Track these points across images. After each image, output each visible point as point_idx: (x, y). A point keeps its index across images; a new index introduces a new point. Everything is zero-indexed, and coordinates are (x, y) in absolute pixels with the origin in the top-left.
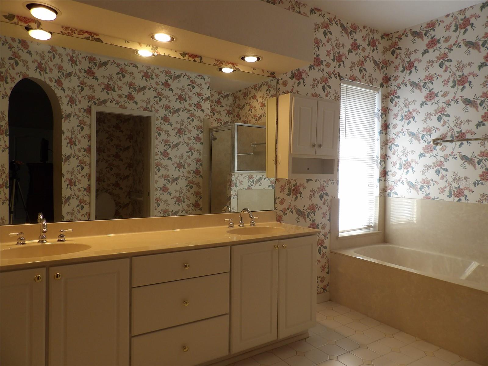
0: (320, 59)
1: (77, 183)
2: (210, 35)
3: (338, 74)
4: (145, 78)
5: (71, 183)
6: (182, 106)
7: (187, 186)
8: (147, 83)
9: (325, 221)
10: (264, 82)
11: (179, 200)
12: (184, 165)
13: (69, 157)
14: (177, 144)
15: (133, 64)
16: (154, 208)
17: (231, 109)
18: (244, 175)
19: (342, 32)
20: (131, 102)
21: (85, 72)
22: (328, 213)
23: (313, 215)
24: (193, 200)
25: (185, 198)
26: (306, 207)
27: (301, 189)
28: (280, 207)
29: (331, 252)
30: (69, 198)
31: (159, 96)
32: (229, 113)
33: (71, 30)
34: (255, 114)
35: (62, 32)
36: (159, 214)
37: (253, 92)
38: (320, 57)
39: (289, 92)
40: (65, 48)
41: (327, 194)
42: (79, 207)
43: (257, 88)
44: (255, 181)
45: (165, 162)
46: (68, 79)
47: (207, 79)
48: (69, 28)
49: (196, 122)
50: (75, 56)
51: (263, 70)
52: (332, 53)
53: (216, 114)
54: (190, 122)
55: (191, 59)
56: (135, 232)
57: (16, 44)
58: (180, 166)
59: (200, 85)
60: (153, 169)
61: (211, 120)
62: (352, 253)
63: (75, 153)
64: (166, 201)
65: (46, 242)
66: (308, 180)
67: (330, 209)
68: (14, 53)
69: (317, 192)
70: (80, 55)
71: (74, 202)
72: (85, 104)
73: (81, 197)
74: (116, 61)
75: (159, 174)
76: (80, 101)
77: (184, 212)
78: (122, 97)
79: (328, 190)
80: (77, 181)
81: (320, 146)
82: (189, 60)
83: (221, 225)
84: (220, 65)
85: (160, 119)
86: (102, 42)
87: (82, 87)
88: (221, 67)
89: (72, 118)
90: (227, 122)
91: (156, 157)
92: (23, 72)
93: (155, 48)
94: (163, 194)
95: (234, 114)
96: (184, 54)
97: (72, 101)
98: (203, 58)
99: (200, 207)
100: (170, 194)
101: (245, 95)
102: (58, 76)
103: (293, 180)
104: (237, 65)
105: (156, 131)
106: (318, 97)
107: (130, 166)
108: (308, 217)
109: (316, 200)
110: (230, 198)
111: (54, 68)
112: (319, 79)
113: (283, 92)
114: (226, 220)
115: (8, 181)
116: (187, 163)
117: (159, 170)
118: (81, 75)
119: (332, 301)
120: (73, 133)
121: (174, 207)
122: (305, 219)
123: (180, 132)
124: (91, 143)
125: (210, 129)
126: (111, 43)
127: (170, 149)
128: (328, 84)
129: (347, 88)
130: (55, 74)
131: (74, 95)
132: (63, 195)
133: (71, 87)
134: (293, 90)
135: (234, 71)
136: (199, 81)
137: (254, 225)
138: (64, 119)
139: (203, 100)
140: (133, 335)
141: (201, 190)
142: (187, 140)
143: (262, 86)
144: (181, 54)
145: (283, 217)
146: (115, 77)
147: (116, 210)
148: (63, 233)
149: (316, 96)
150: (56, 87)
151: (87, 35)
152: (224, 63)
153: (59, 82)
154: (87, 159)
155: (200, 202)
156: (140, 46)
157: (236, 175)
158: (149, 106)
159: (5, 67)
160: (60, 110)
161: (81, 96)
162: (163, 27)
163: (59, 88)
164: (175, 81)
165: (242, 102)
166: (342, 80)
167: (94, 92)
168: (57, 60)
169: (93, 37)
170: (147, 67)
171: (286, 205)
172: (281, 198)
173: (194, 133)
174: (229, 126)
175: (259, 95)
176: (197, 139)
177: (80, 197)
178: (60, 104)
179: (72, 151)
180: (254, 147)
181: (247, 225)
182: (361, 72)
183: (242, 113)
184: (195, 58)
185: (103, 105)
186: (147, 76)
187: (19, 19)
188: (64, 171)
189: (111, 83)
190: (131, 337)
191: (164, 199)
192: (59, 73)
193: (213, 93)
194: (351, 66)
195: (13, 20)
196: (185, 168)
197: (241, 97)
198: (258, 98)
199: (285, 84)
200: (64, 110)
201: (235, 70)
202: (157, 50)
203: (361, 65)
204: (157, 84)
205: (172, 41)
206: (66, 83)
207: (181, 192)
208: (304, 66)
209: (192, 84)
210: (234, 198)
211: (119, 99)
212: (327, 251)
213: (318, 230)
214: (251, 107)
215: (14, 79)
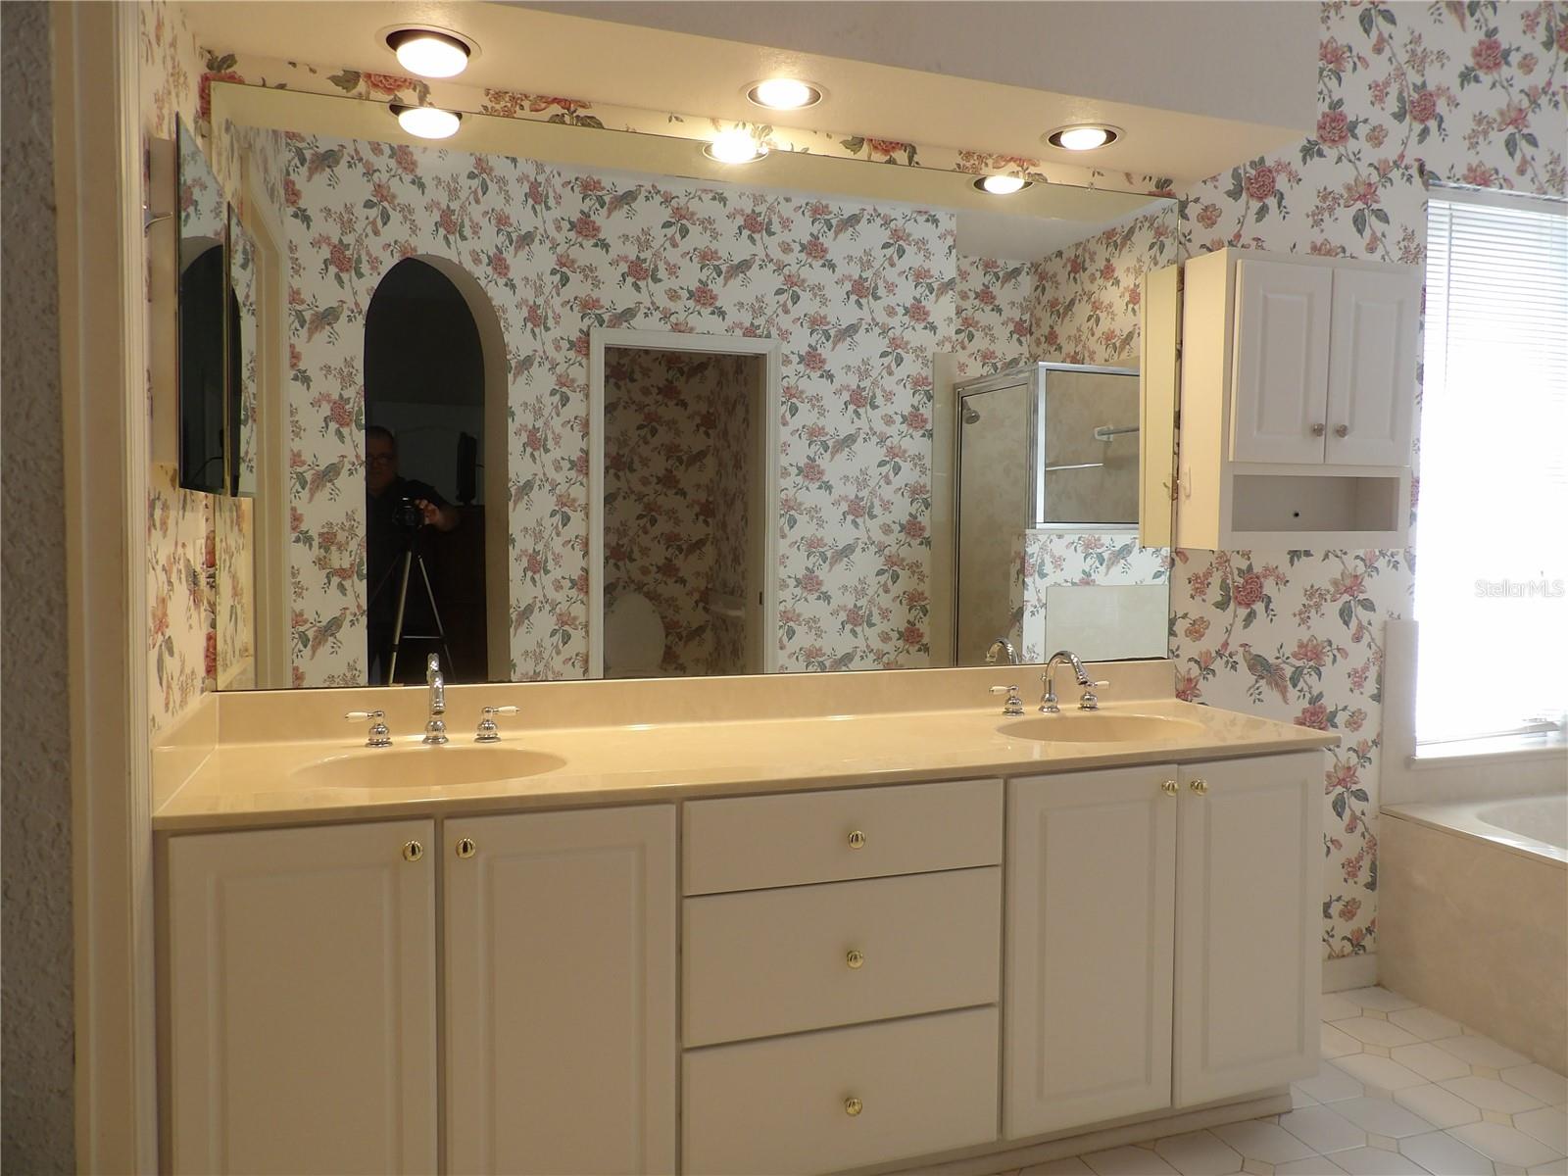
0: (1346, 118)
1: (550, 565)
2: (939, 69)
3: (1416, 165)
4: (749, 233)
5: (536, 565)
6: (865, 314)
7: (880, 573)
8: (753, 250)
9: (1362, 701)
10: (1141, 219)
11: (855, 619)
12: (872, 506)
13: (528, 487)
14: (850, 440)
15: (711, 191)
16: (778, 645)
17: (1026, 317)
18: (1068, 538)
19: (1438, 9)
20: (706, 311)
21: (573, 226)
22: (1372, 673)
23: (1313, 679)
24: (899, 618)
25: (875, 611)
26: (1288, 651)
27: (1269, 587)
28: (1190, 648)
29: (1383, 812)
30: (529, 609)
31: (792, 288)
32: (1021, 330)
33: (513, 99)
34: (1109, 329)
35: (485, 108)
36: (792, 664)
37: (1102, 253)
38: (1345, 111)
39: (1226, 244)
40: (514, 160)
41: (1368, 605)
42: (556, 638)
43: (1117, 239)
44: (1106, 555)
45: (812, 496)
46: (523, 254)
47: (947, 223)
48: (506, 93)
49: (911, 367)
50: (543, 181)
51: (1128, 175)
52: (1393, 90)
53: (978, 335)
54: (889, 367)
55: (878, 156)
56: (700, 719)
57: (383, 162)
58: (857, 510)
59: (921, 244)
60: (774, 519)
61: (962, 356)
62: (1467, 820)
63: (544, 474)
64: (815, 620)
65: (445, 742)
66: (1294, 555)
67: (1381, 656)
68: (378, 187)
69: (1328, 597)
70: (556, 176)
71: (544, 622)
72: (571, 325)
73: (563, 607)
74: (662, 188)
75: (794, 535)
76: (557, 318)
77: (872, 656)
78: (679, 297)
79: (1372, 588)
80: (552, 557)
81: (1342, 432)
82: (872, 159)
83: (982, 705)
84: (976, 170)
85: (795, 359)
86: (600, 125)
87: (563, 275)
88: (980, 177)
89: (535, 369)
90: (1015, 362)
91: (784, 483)
92: (403, 240)
93: (764, 129)
94: (806, 600)
95: (1038, 333)
96: (856, 143)
97: (535, 318)
98: (918, 151)
99: (924, 641)
100: (827, 597)
101: (1077, 267)
102: (497, 246)
103: (1238, 553)
104: (1034, 165)
105: (784, 399)
106: (1337, 254)
107: (707, 511)
108: (1295, 686)
109: (1327, 625)
110: (1020, 612)
111: (484, 222)
112: (1340, 190)
113: (1203, 246)
114: (994, 688)
115: (365, 559)
116: (881, 500)
117: (792, 522)
118: (560, 238)
119: (1384, 987)
120: (538, 413)
121: (837, 642)
122: (1283, 692)
123: (859, 400)
124: (588, 444)
125: (955, 387)
126: (628, 128)
127: (827, 456)
128: (1375, 206)
129: (1454, 213)
130: (489, 239)
131: (540, 301)
132: (513, 601)
133: (533, 277)
134: (1238, 236)
135: (1027, 184)
136: (920, 229)
137: (1092, 708)
138: (512, 372)
139: (931, 293)
140: (687, 1046)
141: (925, 588)
142: (879, 426)
143: (1133, 233)
144: (847, 144)
145: (1202, 684)
146: (659, 236)
147: (668, 648)
148: (490, 716)
149: (1328, 253)
150: (489, 279)
151: (556, 109)
152: (990, 162)
153: (498, 263)
154: (577, 492)
155: (923, 627)
156: (717, 128)
157: (1040, 537)
158: (760, 321)
159: (354, 230)
160: (503, 347)
161: (562, 301)
162: (782, 57)
163: (498, 280)
164: (841, 236)
165: (1067, 292)
166: (1434, 185)
167: (597, 286)
168: (493, 199)
169: (575, 115)
170: (755, 198)
171: (1210, 642)
172: (1193, 616)
173: (904, 400)
174: (1021, 372)
175: (1123, 264)
176: (914, 419)
177: (559, 606)
178: (503, 329)
179: (537, 468)
180: (1108, 443)
181: (1070, 708)
182: (1515, 150)
183: (1064, 330)
184: (892, 154)
185: (625, 324)
186: (754, 225)
187: (370, 83)
188: (514, 529)
189: (647, 255)
190: (682, 1051)
191: (806, 616)
192: (500, 235)
193: (965, 264)
194: (1473, 130)
195: (354, 88)
196: (872, 517)
197: (1062, 276)
198: (1119, 273)
199: (1209, 217)
200: (512, 347)
201: (1030, 180)
202: (767, 137)
203: (1514, 122)
204: (786, 248)
205: (815, 102)
206: (519, 264)
207: (860, 593)
208: (1282, 146)
209: (898, 241)
210: (1033, 613)
211: (672, 303)
212: (1371, 808)
213: (1330, 733)
214: (1096, 306)
215: (377, 262)
